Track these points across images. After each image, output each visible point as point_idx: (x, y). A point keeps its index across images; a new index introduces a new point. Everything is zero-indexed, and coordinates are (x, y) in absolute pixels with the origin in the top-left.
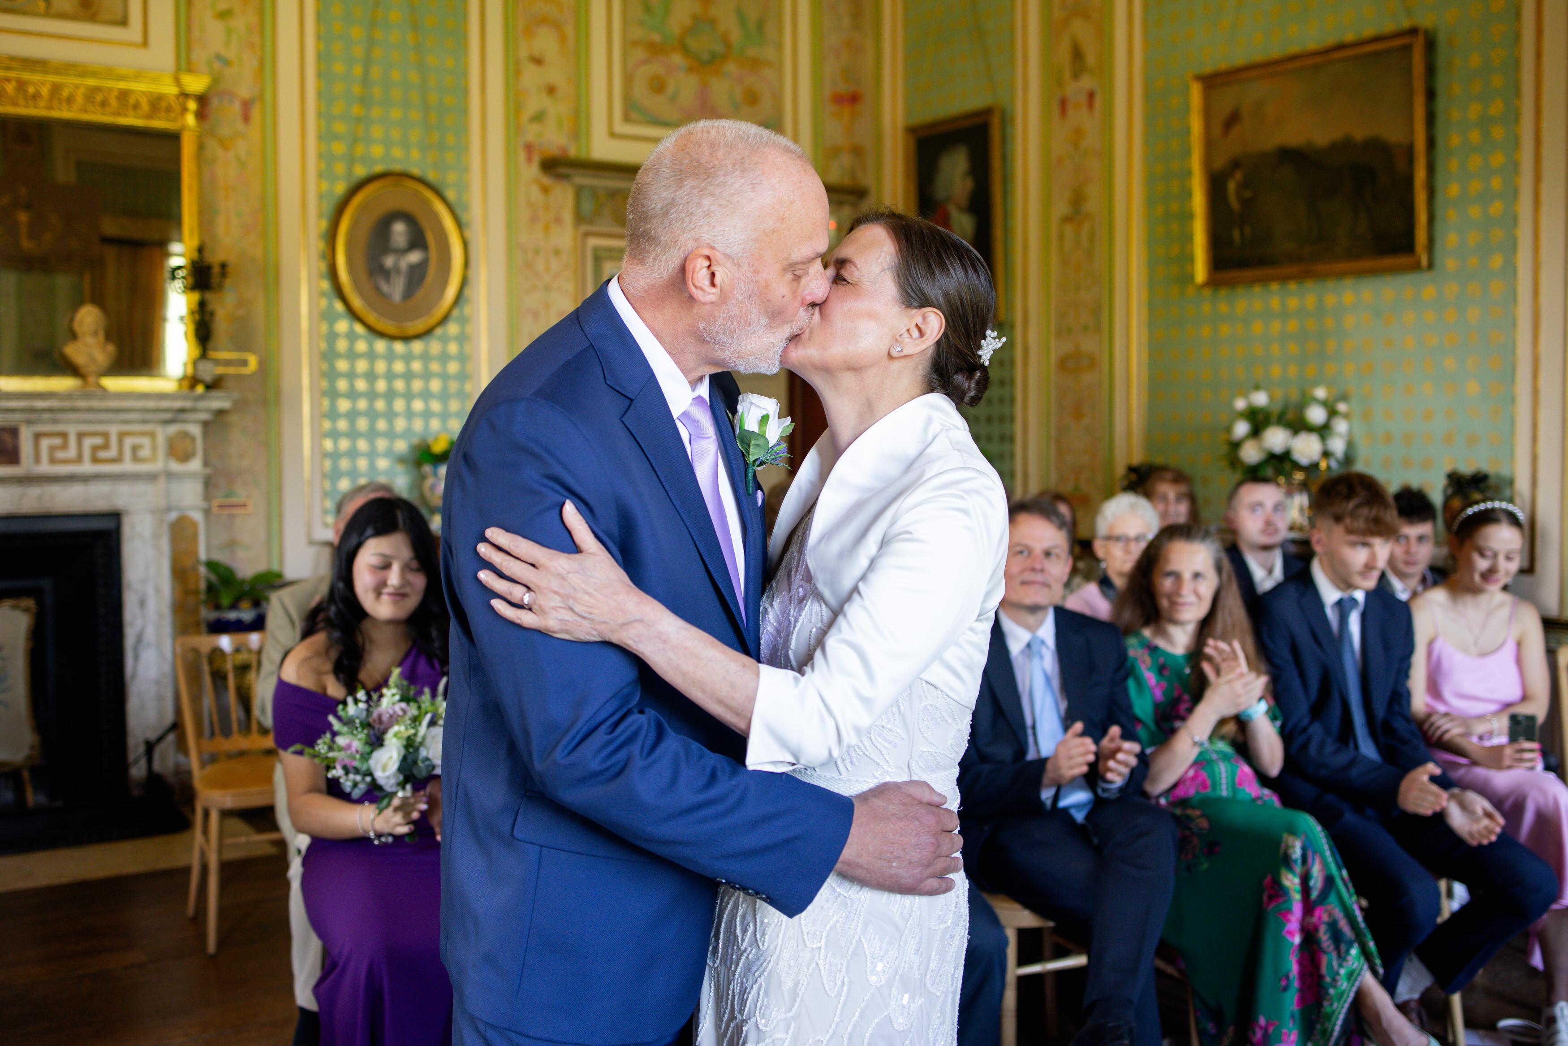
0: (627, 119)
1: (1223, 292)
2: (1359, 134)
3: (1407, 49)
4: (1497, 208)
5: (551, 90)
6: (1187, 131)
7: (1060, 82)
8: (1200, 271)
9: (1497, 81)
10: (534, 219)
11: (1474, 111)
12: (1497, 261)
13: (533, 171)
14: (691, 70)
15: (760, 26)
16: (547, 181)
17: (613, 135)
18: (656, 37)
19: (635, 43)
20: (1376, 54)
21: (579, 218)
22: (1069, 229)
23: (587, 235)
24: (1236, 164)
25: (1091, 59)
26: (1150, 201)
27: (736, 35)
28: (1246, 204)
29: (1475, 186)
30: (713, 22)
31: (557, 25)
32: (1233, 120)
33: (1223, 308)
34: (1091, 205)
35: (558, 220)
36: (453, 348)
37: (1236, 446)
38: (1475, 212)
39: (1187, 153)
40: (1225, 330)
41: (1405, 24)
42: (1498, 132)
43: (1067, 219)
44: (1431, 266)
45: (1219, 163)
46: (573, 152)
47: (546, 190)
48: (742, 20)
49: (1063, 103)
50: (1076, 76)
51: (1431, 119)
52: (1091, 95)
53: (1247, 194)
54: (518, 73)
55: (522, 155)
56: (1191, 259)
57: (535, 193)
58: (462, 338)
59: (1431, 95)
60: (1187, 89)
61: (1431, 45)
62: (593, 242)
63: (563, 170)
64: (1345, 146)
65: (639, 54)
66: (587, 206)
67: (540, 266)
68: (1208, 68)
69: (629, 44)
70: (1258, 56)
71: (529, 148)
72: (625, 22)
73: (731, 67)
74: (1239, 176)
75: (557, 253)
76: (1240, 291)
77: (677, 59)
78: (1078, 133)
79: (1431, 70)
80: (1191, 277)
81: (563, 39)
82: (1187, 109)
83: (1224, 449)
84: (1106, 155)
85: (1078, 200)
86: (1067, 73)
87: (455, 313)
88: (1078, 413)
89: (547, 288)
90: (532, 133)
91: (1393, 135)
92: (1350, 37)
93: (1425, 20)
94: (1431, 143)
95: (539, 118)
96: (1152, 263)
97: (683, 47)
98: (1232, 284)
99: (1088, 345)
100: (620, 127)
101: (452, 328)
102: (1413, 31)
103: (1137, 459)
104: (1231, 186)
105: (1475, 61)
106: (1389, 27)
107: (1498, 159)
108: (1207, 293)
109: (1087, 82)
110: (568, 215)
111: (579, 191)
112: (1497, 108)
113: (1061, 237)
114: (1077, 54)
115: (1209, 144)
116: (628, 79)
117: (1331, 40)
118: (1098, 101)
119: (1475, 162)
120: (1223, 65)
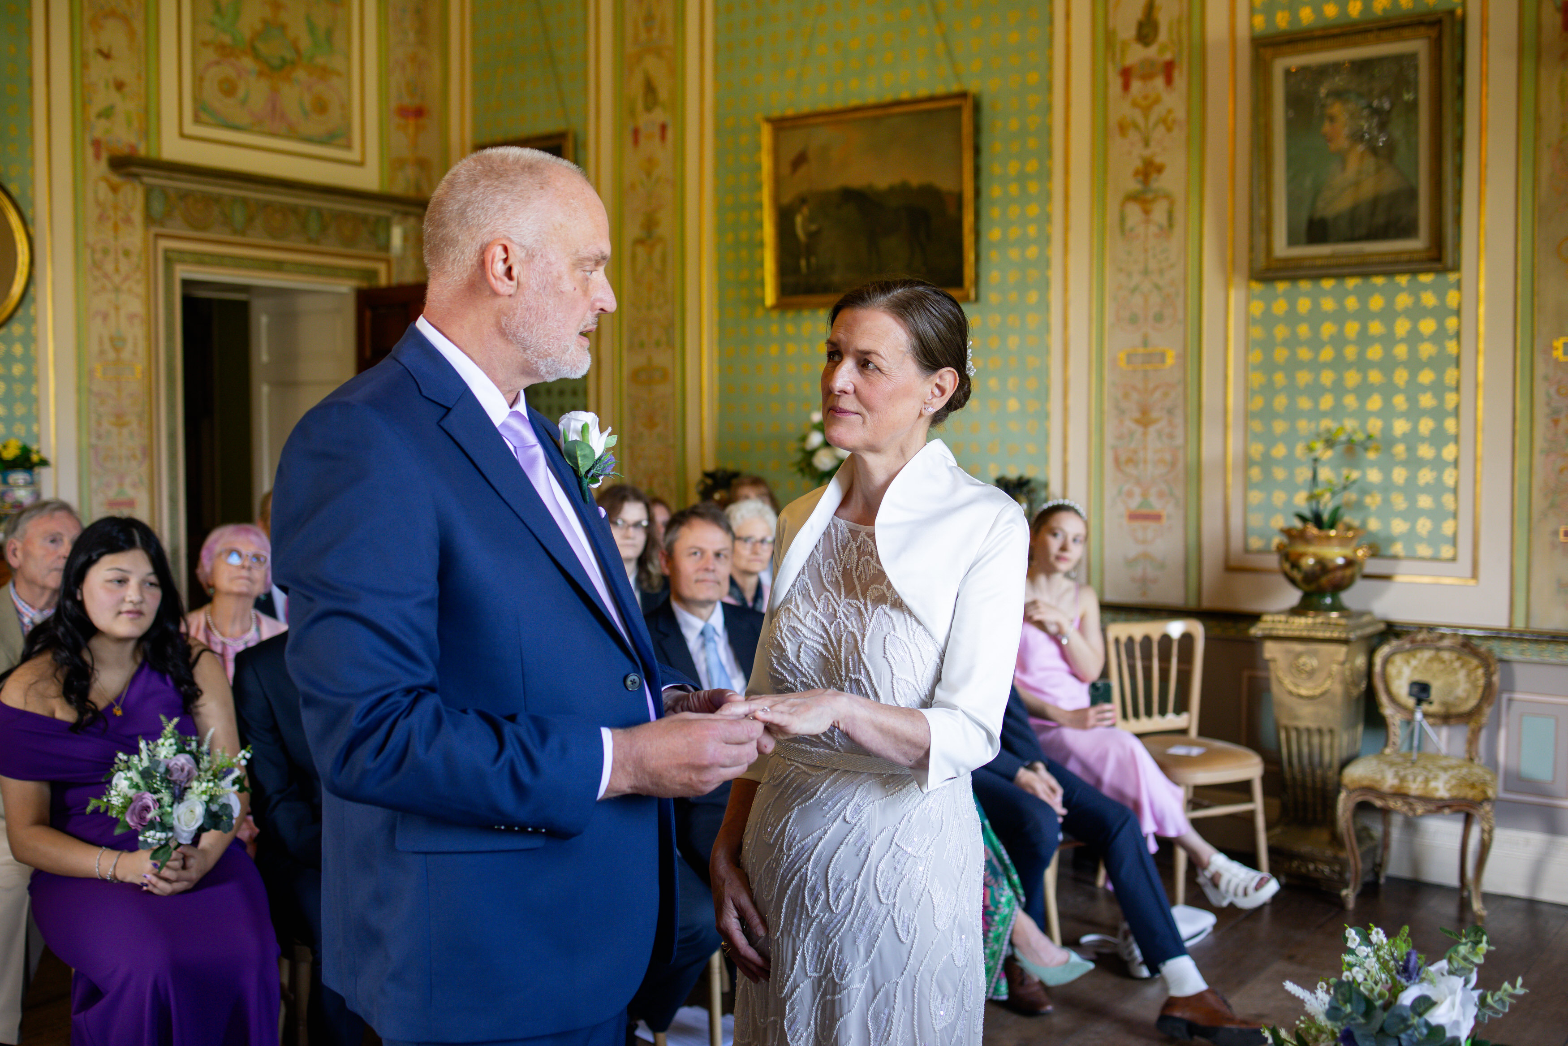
0: (197, 120)
1: (790, 315)
2: (915, 180)
3: (958, 109)
4: (1032, 252)
5: (120, 86)
6: (759, 167)
7: (632, 113)
8: (770, 296)
9: (1032, 143)
10: (102, 218)
11: (1013, 167)
12: (1033, 297)
13: (102, 167)
14: (260, 74)
15: (329, 34)
16: (116, 179)
17: (183, 135)
18: (227, 39)
19: (205, 44)
20: (930, 112)
21: (149, 219)
22: (641, 250)
23: (157, 236)
24: (803, 200)
25: (663, 94)
26: (721, 229)
27: (305, 42)
28: (811, 236)
29: (1014, 233)
30: (283, 27)
31: (125, 19)
32: (800, 160)
33: (790, 329)
34: (664, 229)
35: (128, 220)
36: (18, 349)
37: (812, 453)
38: (1014, 254)
39: (759, 187)
40: (791, 348)
41: (955, 88)
42: (1033, 188)
43: (639, 242)
44: (977, 299)
45: (786, 200)
46: (142, 151)
47: (114, 189)
48: (312, 29)
49: (636, 133)
50: (648, 109)
51: (977, 172)
52: (663, 128)
53: (813, 227)
54: (85, 66)
55: (90, 151)
56: (762, 284)
57: (103, 190)
58: (29, 340)
59: (977, 151)
60: (758, 129)
61: (977, 108)
62: (163, 244)
63: (135, 170)
64: (904, 189)
65: (210, 54)
66: (158, 207)
67: (109, 267)
68: (776, 113)
69: (199, 44)
70: (823, 106)
71: (97, 144)
72: (195, 22)
73: (300, 74)
74: (805, 210)
75: (127, 253)
76: (806, 313)
77: (247, 62)
78: (651, 161)
79: (977, 130)
80: (762, 300)
81: (132, 34)
82: (758, 148)
83: (798, 456)
84: (679, 184)
85: (650, 225)
86: (640, 106)
87: (20, 313)
88: (651, 423)
89: (117, 290)
90: (100, 129)
91: (945, 184)
92: (905, 95)
93: (973, 86)
94: (977, 193)
95: (107, 113)
96: (722, 286)
97: (253, 52)
98: (799, 308)
99: (661, 359)
100: (190, 128)
101: (17, 329)
102: (963, 95)
103: (710, 467)
104: (799, 219)
105: (1014, 125)
106: (940, 89)
107: (1033, 210)
108: (775, 315)
109: (659, 115)
110: (137, 216)
111: (149, 191)
112: (1032, 166)
113: (634, 257)
114: (650, 88)
115: (778, 181)
116: (198, 80)
117: (888, 97)
118: (670, 134)
119: (1014, 211)
120: (790, 112)
